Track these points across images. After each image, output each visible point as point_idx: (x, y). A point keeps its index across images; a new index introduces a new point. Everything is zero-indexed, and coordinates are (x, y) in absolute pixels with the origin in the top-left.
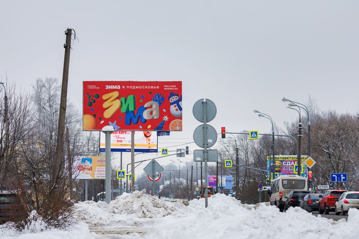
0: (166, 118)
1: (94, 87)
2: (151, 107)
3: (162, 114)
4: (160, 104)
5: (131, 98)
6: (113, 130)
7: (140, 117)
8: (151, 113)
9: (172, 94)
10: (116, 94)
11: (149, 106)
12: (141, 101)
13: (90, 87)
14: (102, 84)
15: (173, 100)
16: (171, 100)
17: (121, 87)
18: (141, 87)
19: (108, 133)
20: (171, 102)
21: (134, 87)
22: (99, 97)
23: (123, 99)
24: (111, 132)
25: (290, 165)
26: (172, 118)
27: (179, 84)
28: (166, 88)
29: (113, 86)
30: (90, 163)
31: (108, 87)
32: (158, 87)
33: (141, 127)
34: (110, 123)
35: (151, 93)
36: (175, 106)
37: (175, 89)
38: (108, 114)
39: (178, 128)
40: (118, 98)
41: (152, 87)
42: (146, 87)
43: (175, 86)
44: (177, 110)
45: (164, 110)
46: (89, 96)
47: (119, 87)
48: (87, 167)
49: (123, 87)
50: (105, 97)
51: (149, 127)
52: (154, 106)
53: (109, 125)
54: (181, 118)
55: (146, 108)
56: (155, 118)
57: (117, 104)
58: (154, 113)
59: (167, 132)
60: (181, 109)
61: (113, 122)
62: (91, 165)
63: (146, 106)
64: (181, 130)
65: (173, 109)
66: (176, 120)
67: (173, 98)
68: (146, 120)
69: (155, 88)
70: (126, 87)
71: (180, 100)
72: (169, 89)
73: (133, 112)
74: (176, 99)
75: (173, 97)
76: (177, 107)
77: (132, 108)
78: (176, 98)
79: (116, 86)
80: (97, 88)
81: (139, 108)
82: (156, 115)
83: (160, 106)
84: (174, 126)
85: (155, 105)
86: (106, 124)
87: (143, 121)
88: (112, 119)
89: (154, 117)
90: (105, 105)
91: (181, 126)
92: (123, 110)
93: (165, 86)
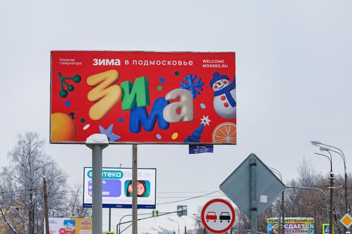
0: (206, 120)
1: (72, 62)
2: (178, 99)
3: (198, 113)
4: (194, 93)
5: (140, 83)
6: (107, 142)
7: (158, 117)
8: (179, 111)
9: (217, 75)
10: (113, 75)
11: (175, 97)
12: (160, 88)
13: (65, 62)
14: (86, 57)
15: (219, 86)
16: (216, 87)
17: (122, 62)
18: (159, 63)
19: (97, 148)
20: (215, 90)
21: (146, 63)
22: (81, 79)
23: (125, 84)
24: (103, 146)
25: (292, 228)
26: (217, 119)
27: (229, 58)
28: (206, 64)
29: (108, 60)
30: (73, 226)
31: (98, 62)
32: (191, 63)
33: (159, 137)
34: (101, 128)
35: (177, 73)
36: (223, 99)
37: (223, 66)
38: (97, 112)
39: (228, 139)
40: (116, 82)
41: (180, 63)
42: (169, 63)
43: (222, 61)
44: (226, 105)
45: (203, 106)
46: (61, 79)
47: (118, 62)
48: (70, 230)
49: (127, 62)
50: (91, 80)
51: (175, 136)
52: (183, 98)
53: (99, 132)
54: (234, 120)
55: (169, 102)
56: (186, 119)
57: (114, 93)
58: (184, 110)
59: (207, 147)
60: (234, 104)
61: (106, 128)
62: (74, 228)
63: (168, 97)
64: (234, 143)
65: (219, 103)
66: (225, 124)
67: (220, 84)
68: (168, 124)
69: (185, 63)
70: (131, 62)
71: (233, 86)
72: (211, 66)
73: (144, 108)
74: (225, 85)
75: (219, 81)
76: (226, 101)
77: (142, 102)
78: (225, 83)
79: (112, 60)
80: (78, 64)
81: (156, 100)
82: (187, 114)
83: (194, 98)
84: (221, 135)
85: (186, 97)
86: (94, 130)
87: (163, 125)
88: (105, 122)
89: (183, 117)
90: (92, 96)
91: (234, 136)
92: (126, 105)
93: (204, 61)
